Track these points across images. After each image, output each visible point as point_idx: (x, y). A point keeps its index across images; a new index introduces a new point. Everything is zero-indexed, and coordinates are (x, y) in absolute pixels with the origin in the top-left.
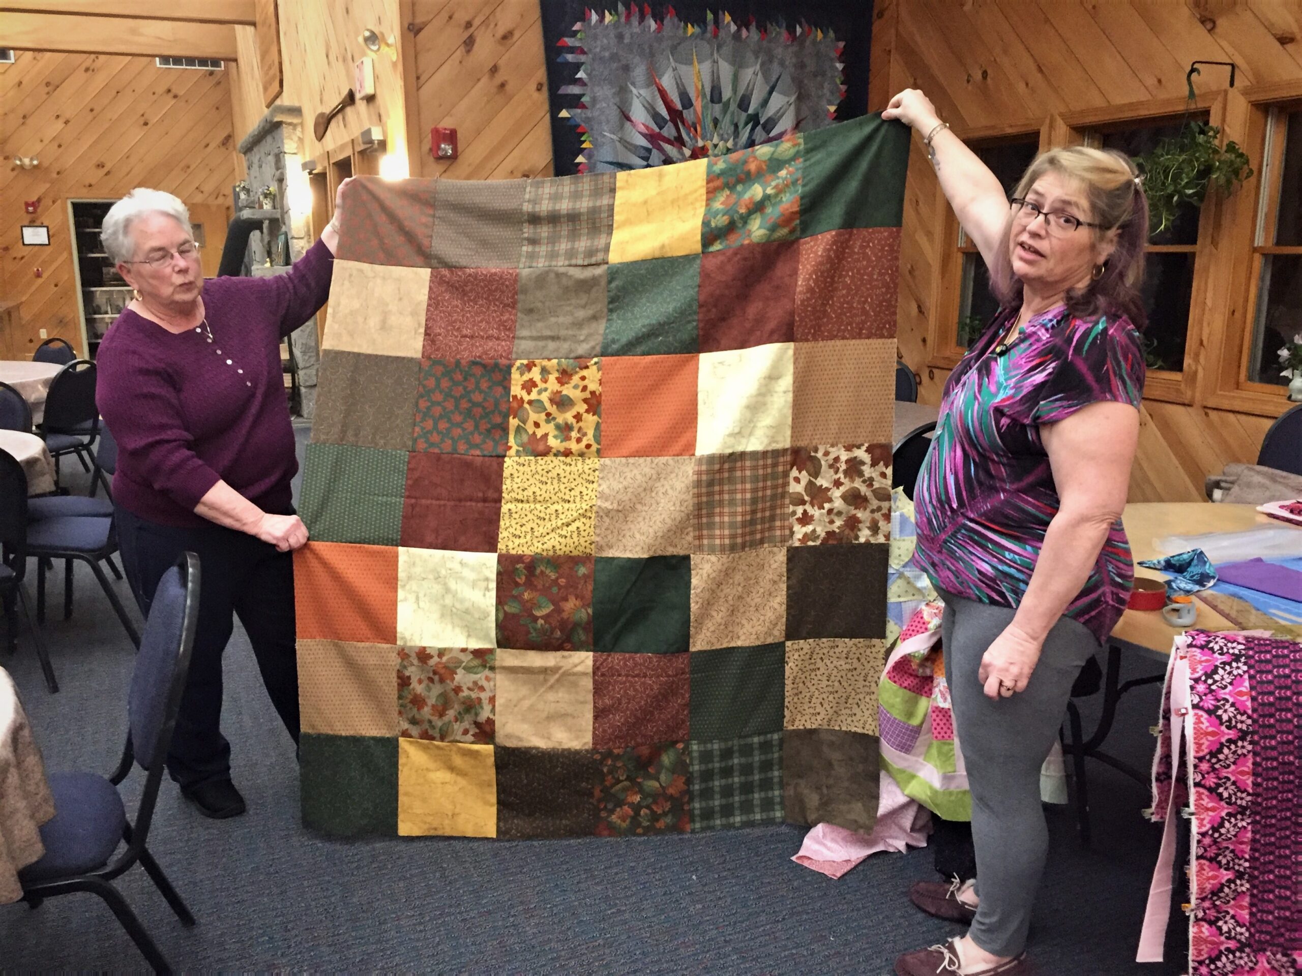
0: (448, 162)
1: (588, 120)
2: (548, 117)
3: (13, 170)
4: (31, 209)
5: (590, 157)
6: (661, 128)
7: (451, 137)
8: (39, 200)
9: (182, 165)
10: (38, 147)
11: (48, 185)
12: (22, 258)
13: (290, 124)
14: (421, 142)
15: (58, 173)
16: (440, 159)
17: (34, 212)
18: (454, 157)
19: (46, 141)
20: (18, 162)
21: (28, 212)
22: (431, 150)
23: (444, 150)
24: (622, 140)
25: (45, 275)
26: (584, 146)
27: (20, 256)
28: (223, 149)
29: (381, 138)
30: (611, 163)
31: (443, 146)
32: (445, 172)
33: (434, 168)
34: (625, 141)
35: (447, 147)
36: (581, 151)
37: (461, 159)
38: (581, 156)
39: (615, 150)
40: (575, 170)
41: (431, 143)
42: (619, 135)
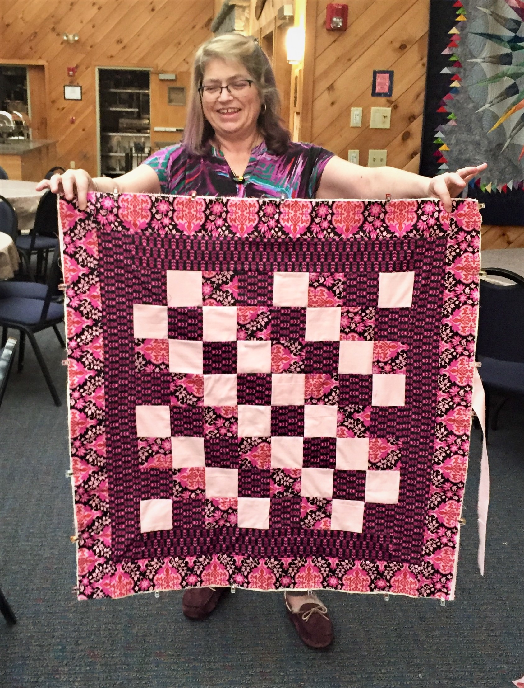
0: (338, 34)
3: (62, 43)
4: (71, 73)
5: (462, 29)
7: (343, 12)
8: (77, 67)
9: (176, 41)
10: (79, 27)
11: (84, 56)
12: (63, 109)
13: (241, 7)
14: (317, 16)
15: (91, 47)
16: (331, 30)
17: (73, 76)
18: (343, 29)
19: (85, 22)
20: (65, 38)
21: (69, 75)
22: (325, 23)
23: (336, 23)
24: (493, 14)
25: (77, 122)
26: (458, 19)
27: (61, 107)
28: (205, 29)
29: (291, 14)
30: (482, 35)
31: (335, 19)
32: (334, 41)
33: (326, 38)
34: (498, 15)
35: (338, 20)
36: (455, 23)
37: (349, 30)
38: (454, 28)
39: (487, 23)
40: (448, 40)
41: (325, 17)
42: (492, 10)
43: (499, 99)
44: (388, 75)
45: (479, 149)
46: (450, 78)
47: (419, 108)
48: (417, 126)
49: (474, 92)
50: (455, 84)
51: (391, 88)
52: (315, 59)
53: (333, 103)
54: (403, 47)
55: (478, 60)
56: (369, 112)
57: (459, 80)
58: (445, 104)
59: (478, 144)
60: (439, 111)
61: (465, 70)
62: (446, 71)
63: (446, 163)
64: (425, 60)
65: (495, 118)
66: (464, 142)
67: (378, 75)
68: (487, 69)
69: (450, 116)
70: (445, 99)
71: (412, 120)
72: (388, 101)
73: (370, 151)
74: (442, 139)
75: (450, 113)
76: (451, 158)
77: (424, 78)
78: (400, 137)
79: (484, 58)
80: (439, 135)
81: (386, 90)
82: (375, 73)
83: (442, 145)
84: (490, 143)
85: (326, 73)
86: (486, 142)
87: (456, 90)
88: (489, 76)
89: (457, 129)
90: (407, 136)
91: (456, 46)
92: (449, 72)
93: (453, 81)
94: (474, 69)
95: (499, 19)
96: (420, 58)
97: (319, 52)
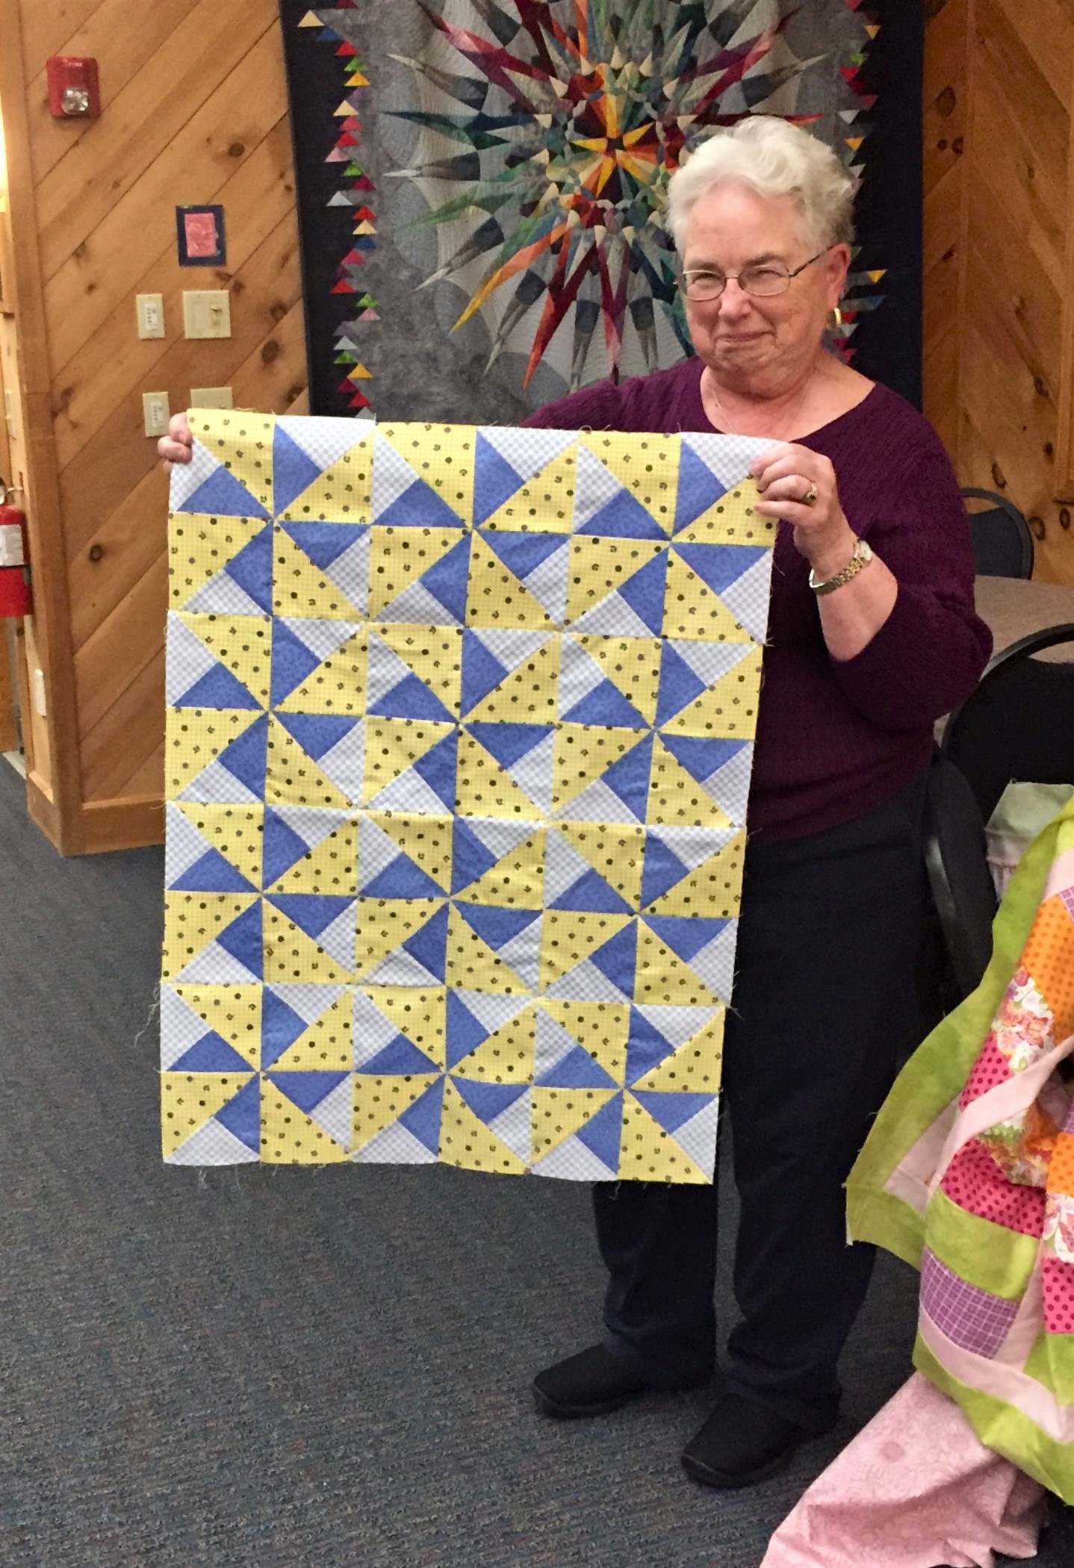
0: (82, 125)
1: (358, 30)
2: (277, 28)
5: (363, 104)
6: (505, 41)
7: (87, 74)
14: (26, 87)
16: (65, 118)
18: (93, 115)
22: (47, 102)
23: (73, 100)
24: (427, 69)
26: (350, 83)
30: (406, 115)
31: (70, 93)
32: (76, 144)
33: (55, 139)
34: (435, 71)
35: (78, 95)
36: (346, 93)
37: (106, 116)
38: (345, 103)
39: (414, 89)
40: (335, 131)
41: (46, 88)
42: (422, 59)
43: (464, 256)
44: (211, 215)
45: (437, 369)
46: (350, 216)
47: (289, 285)
48: (292, 327)
49: (407, 243)
50: (364, 229)
51: (221, 244)
52: (35, 187)
53: (91, 288)
54: (236, 151)
55: (408, 173)
56: (179, 300)
57: (372, 220)
58: (346, 274)
59: (432, 359)
60: (337, 290)
61: (380, 194)
62: (339, 199)
63: (368, 405)
64: (291, 177)
65: (461, 298)
66: (403, 356)
67: (187, 216)
68: (431, 192)
69: (363, 302)
70: (345, 263)
71: (279, 313)
72: (219, 275)
73: (193, 391)
74: (352, 352)
75: (363, 295)
76: (378, 394)
77: (293, 219)
78: (256, 357)
79: (419, 168)
80: (344, 344)
81: (211, 250)
82: (181, 213)
83: (355, 365)
84: (458, 354)
85: (63, 219)
86: (450, 355)
87: (367, 242)
88: (435, 206)
89: (380, 328)
90: (272, 352)
91: (352, 143)
92: (347, 203)
93: (358, 223)
94: (401, 191)
95: (441, 80)
96: (278, 174)
97: (43, 170)
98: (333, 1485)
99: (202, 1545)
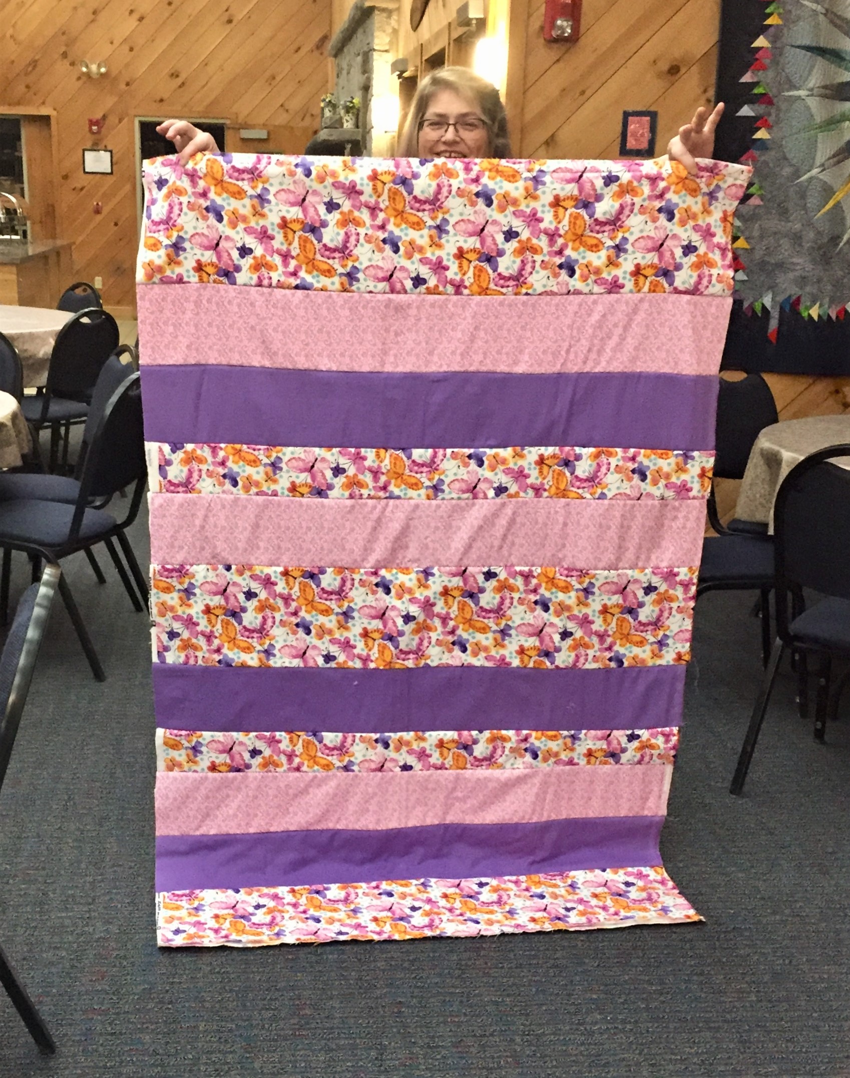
0: (565, 46)
3: (79, 78)
4: (95, 128)
5: (774, 40)
7: (574, 9)
8: (104, 117)
9: (268, 74)
10: (107, 50)
11: (116, 99)
12: (82, 189)
13: (383, 10)
14: (529, 16)
15: (128, 84)
16: (553, 41)
17: (99, 132)
18: (573, 39)
19: (116, 43)
20: (84, 69)
21: (91, 130)
22: (542, 28)
23: (562, 28)
24: (829, 13)
25: (105, 211)
26: (769, 22)
27: (79, 186)
28: (316, 53)
29: (482, 16)
30: (808, 48)
31: (559, 22)
32: (558, 60)
33: (544, 55)
34: (836, 15)
35: (565, 24)
36: (763, 30)
37: (583, 41)
38: (761, 37)
39: (817, 28)
40: (751, 59)
41: (542, 18)
42: (826, 6)
43: (835, 159)
44: (648, 118)
45: (800, 245)
46: (753, 124)
49: (794, 149)
50: (761, 134)
51: (652, 141)
52: (525, 91)
54: (674, 70)
55: (802, 93)
57: (769, 127)
59: (797, 238)
61: (779, 110)
62: (746, 111)
63: (744, 268)
64: (711, 93)
65: (828, 191)
66: (775, 233)
67: (630, 118)
68: (817, 108)
69: (752, 190)
74: (737, 227)
75: (751, 185)
76: (752, 260)
79: (811, 90)
81: (644, 144)
82: (626, 115)
83: (738, 237)
84: (819, 233)
85: (542, 116)
86: (812, 235)
87: (762, 144)
88: (818, 120)
89: (761, 211)
91: (764, 68)
92: (752, 114)
93: (758, 129)
94: (794, 106)
95: (838, 22)
96: (702, 90)
97: (531, 78)
98: (614, 1020)
99: (518, 1039)
